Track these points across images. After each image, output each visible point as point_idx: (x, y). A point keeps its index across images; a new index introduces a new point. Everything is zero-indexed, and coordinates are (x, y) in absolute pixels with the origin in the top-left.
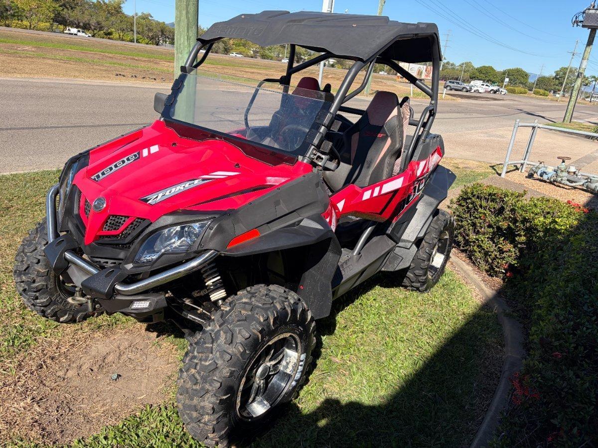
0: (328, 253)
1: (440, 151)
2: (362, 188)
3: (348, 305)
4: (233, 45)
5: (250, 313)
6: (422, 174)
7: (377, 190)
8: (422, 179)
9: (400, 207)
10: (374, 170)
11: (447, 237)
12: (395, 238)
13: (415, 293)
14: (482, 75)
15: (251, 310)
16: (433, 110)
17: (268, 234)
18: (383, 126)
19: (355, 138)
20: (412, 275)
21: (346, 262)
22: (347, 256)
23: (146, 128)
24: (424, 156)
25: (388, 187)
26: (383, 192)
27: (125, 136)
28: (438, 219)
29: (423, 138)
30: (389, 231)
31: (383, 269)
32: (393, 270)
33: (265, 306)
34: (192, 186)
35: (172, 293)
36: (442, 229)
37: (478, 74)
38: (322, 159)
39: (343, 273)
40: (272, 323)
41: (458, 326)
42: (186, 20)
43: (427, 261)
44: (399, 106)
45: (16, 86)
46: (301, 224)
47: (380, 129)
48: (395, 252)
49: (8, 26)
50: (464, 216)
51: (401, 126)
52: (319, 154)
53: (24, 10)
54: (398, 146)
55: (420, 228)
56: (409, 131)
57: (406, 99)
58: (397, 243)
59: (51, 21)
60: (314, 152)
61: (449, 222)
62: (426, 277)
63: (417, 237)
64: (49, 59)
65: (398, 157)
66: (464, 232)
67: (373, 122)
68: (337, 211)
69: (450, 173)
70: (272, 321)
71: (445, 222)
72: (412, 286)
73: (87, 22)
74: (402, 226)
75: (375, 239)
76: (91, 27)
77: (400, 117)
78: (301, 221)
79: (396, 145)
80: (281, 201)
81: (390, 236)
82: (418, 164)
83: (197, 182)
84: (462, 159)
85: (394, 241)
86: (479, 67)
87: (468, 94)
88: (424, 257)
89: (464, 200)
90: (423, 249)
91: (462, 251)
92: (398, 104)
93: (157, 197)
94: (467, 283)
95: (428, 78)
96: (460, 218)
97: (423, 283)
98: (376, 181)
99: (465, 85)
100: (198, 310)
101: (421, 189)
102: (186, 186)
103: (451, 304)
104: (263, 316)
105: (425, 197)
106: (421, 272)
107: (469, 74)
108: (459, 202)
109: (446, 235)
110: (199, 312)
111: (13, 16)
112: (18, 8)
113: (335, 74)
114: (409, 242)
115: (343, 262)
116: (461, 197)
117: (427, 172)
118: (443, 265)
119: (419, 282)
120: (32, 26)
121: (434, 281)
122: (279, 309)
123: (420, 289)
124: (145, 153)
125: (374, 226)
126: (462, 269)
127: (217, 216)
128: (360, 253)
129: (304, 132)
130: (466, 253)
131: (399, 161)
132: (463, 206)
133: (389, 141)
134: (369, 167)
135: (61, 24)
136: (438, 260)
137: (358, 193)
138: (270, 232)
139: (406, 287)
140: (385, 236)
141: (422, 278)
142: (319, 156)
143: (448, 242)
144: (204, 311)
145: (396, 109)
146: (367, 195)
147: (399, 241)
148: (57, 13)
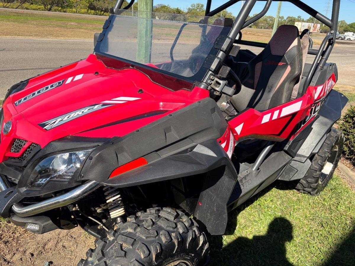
0: (223, 177)
1: (334, 78)
2: (261, 111)
3: (249, 206)
4: (189, 16)
5: (131, 247)
6: (319, 98)
7: (276, 113)
8: (319, 102)
9: (298, 127)
10: (274, 95)
11: (337, 150)
12: (292, 154)
13: (307, 196)
14: (352, 29)
15: (132, 245)
16: (332, 39)
17: (156, 162)
18: (284, 55)
19: (259, 66)
20: (305, 182)
21: (245, 178)
22: (246, 171)
23: (83, 60)
24: (321, 82)
25: (287, 111)
26: (282, 115)
27: (62, 67)
28: (330, 136)
29: (321, 65)
30: (286, 148)
31: (279, 179)
32: (288, 180)
33: (149, 239)
34: (91, 111)
35: (79, 208)
36: (334, 145)
38: (219, 84)
39: (242, 187)
40: (154, 259)
41: (347, 231)
43: (319, 172)
44: (299, 37)
45: (58, 43)
46: (195, 150)
47: (280, 58)
48: (291, 164)
49: (65, 12)
50: (350, 131)
51: (301, 55)
52: (216, 79)
53: (73, 2)
54: (297, 73)
55: (315, 145)
56: (308, 60)
57: (306, 31)
58: (293, 157)
59: (88, 8)
60: (212, 77)
61: (340, 138)
62: (317, 184)
63: (311, 153)
64: (83, 29)
65: (297, 82)
66: (350, 144)
67: (274, 52)
68: (235, 134)
69: (343, 96)
70: (154, 257)
71: (337, 138)
72: (304, 190)
73: (107, 8)
74: (298, 143)
75: (273, 155)
76: (108, 11)
77: (299, 48)
78: (194, 147)
79: (295, 72)
80: (172, 127)
81: (286, 152)
82: (316, 89)
83: (96, 108)
84: (341, 84)
85: (291, 156)
86: (350, 23)
87: (343, 41)
88: (316, 168)
89: (350, 118)
90: (316, 161)
91: (347, 159)
92: (298, 35)
93: (54, 123)
94: (352, 187)
95: (315, 31)
96: (346, 133)
97: (314, 189)
98: (276, 105)
99: (341, 35)
100: (99, 225)
101: (317, 111)
102: (86, 111)
103: (339, 208)
104: (144, 252)
105: (321, 118)
106: (313, 180)
107: (343, 28)
108: (345, 119)
109: (336, 148)
110: (99, 228)
111: (68, 6)
112: (70, 1)
114: (304, 156)
115: (242, 177)
116: (348, 115)
117: (323, 95)
118: (332, 173)
119: (311, 188)
120: (78, 11)
121: (324, 185)
122: (164, 242)
123: (312, 193)
124: (69, 80)
125: (273, 145)
126: (347, 174)
127: (100, 144)
128: (258, 169)
129: (202, 58)
130: (351, 160)
131: (297, 86)
132: (350, 123)
133: (289, 69)
134: (270, 91)
135: (93, 10)
136: (328, 168)
137: (258, 116)
138: (160, 159)
139: (298, 190)
140: (283, 152)
141: (313, 184)
142: (216, 81)
143: (337, 154)
144: (104, 227)
145: (296, 40)
146: (266, 119)
147: (295, 156)
148: (90, 3)
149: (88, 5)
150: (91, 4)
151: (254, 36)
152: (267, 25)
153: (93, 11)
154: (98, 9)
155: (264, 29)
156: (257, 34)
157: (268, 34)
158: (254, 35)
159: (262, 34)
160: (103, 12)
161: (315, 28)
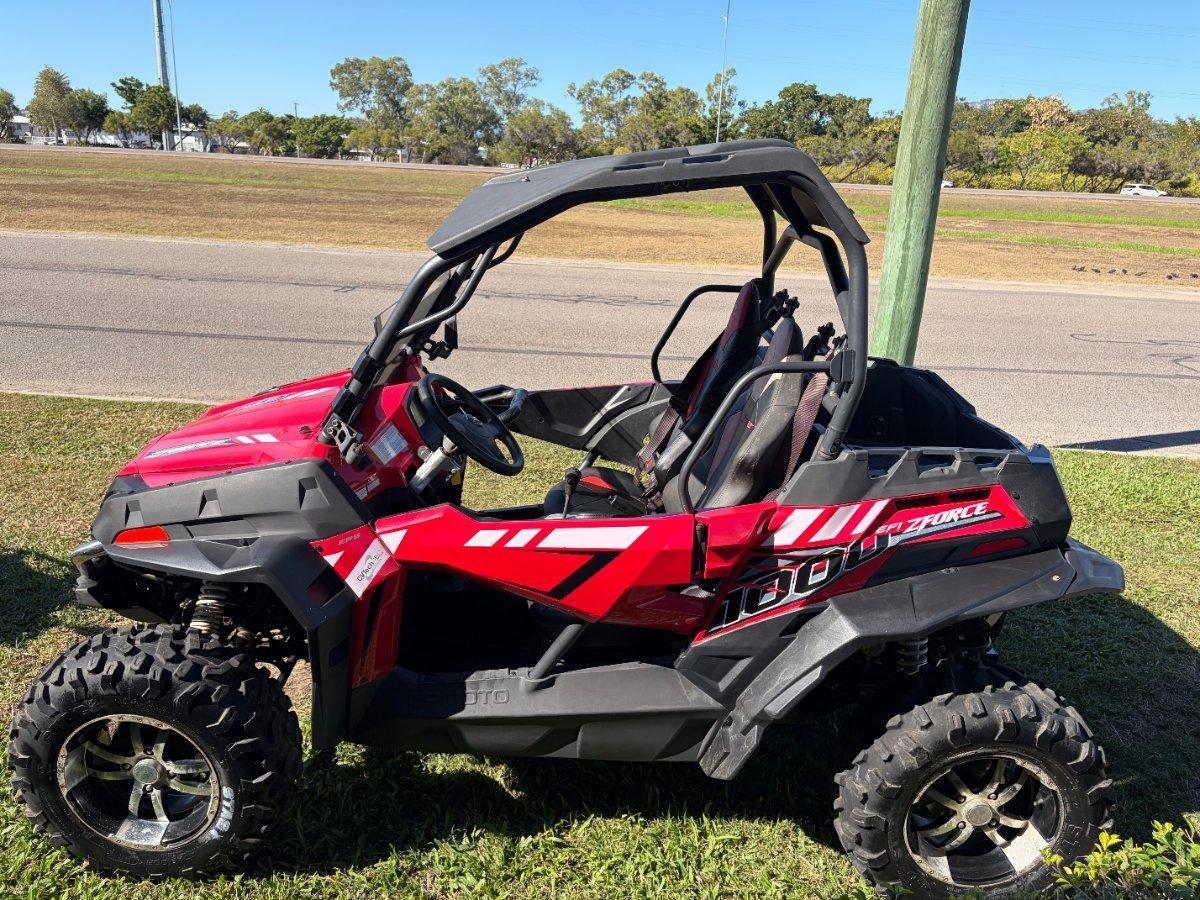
6: (803, 544)
21: (491, 682)
22: (515, 671)
29: (823, 448)
52: (344, 428)
53: (1017, 154)
55: (779, 689)
58: (728, 708)
59: (1066, 169)
60: (335, 422)
73: (1139, 165)
76: (1143, 175)
80: (217, 492)
101: (814, 586)
111: (996, 167)
112: (1008, 153)
114: (747, 713)
115: (485, 678)
120: (1027, 183)
128: (541, 678)
135: (1083, 174)
140: (677, 672)
142: (343, 431)
148: (1079, 153)
149: (1069, 158)
150: (1083, 155)
153: (1081, 179)
154: (1105, 171)
160: (1118, 181)
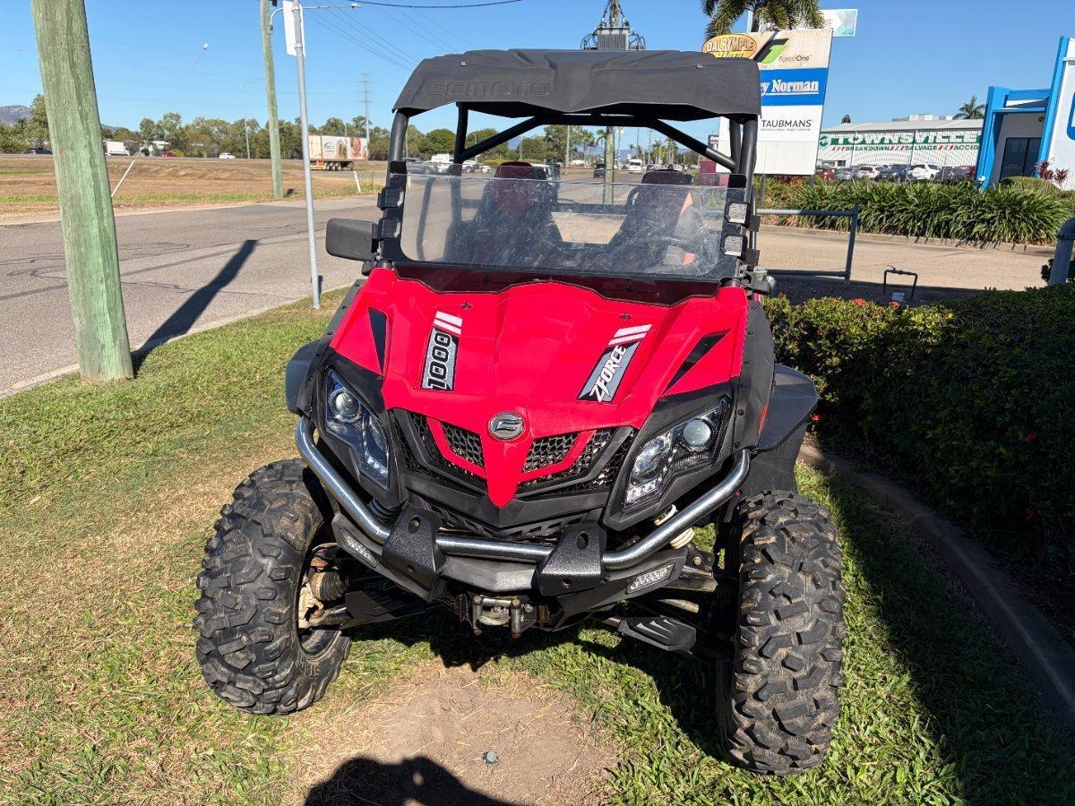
14: (437, 145)
34: (625, 360)
37: (431, 143)
42: (72, 81)
83: (622, 352)
93: (600, 389)
102: (616, 361)
107: (416, 145)
113: (191, 167)
142: (746, 274)
151: (202, 181)
152: (215, 145)
155: (208, 157)
156: (211, 175)
157: (243, 173)
158: (201, 177)
159: (226, 175)
161: (357, 149)
